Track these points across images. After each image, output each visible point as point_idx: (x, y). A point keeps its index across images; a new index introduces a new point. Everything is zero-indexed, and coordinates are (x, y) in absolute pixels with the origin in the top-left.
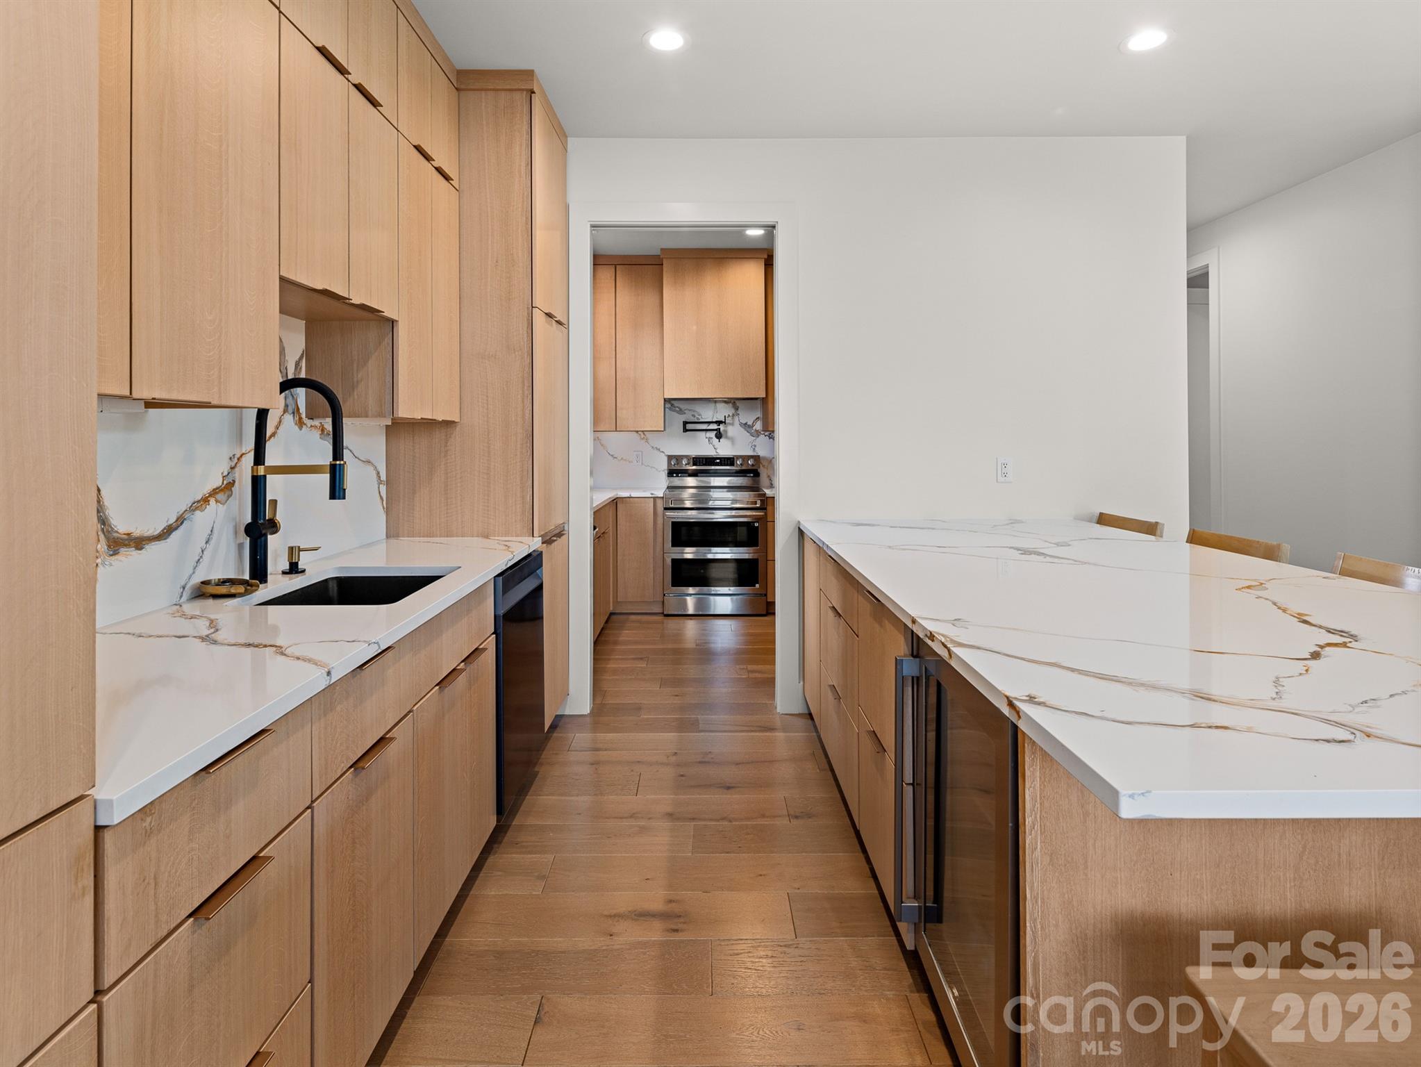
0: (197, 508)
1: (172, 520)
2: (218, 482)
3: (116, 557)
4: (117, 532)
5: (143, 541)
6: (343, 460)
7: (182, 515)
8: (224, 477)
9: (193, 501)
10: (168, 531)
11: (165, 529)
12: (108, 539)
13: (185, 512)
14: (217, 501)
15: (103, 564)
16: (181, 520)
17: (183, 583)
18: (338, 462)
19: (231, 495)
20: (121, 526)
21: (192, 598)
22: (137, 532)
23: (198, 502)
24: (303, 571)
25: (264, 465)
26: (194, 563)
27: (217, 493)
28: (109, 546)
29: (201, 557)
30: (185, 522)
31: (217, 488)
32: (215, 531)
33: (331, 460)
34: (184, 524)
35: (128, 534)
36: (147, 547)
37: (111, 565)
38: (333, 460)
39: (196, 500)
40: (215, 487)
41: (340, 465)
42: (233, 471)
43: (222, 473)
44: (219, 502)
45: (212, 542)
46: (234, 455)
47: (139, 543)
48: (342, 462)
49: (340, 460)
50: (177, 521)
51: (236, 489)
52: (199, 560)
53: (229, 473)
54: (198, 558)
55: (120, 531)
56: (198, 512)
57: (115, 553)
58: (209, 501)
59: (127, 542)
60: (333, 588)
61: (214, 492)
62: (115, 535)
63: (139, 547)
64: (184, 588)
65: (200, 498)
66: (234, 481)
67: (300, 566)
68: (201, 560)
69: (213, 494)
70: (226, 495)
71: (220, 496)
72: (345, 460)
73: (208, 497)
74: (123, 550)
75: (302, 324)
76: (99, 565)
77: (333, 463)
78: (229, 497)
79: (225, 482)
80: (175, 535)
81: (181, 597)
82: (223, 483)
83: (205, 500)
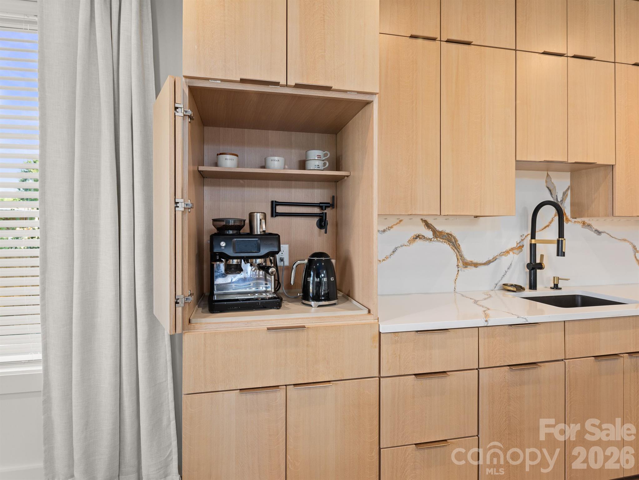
0: (503, 255)
1: (491, 258)
2: (515, 245)
3: (466, 269)
4: (466, 260)
5: (478, 264)
6: (564, 238)
7: (495, 257)
8: (517, 243)
9: (501, 252)
10: (488, 263)
11: (487, 261)
12: (463, 262)
13: (497, 256)
14: (513, 253)
15: (461, 270)
16: (495, 259)
17: (496, 283)
18: (560, 239)
19: (522, 251)
20: (469, 258)
21: (501, 289)
22: (475, 261)
23: (504, 252)
24: (560, 289)
25: (535, 239)
26: (501, 276)
27: (514, 250)
28: (463, 265)
29: (505, 274)
30: (497, 260)
31: (514, 248)
32: (513, 264)
33: (558, 238)
34: (496, 261)
35: (471, 261)
36: (479, 267)
37: (464, 271)
38: (559, 237)
39: (502, 252)
40: (512, 247)
41: (562, 240)
42: (523, 241)
43: (517, 242)
44: (514, 253)
45: (511, 269)
46: (523, 235)
47: (476, 265)
48: (563, 239)
49: (562, 238)
50: (493, 259)
51: (524, 249)
52: (504, 275)
53: (520, 242)
54: (503, 274)
55: (468, 260)
56: (503, 257)
57: (466, 267)
58: (509, 253)
59: (470, 264)
60: (580, 299)
61: (512, 249)
62: (466, 261)
63: (476, 266)
64: (496, 285)
65: (505, 251)
66: (523, 246)
67: (559, 286)
68: (505, 275)
69: (512, 250)
70: (519, 251)
71: (515, 251)
72: (565, 238)
73: (509, 251)
74: (469, 267)
75: (569, 174)
76: (460, 270)
77: (559, 239)
78: (520, 252)
79: (518, 246)
80: (492, 264)
81: (495, 288)
82: (517, 246)
83: (507, 252)
